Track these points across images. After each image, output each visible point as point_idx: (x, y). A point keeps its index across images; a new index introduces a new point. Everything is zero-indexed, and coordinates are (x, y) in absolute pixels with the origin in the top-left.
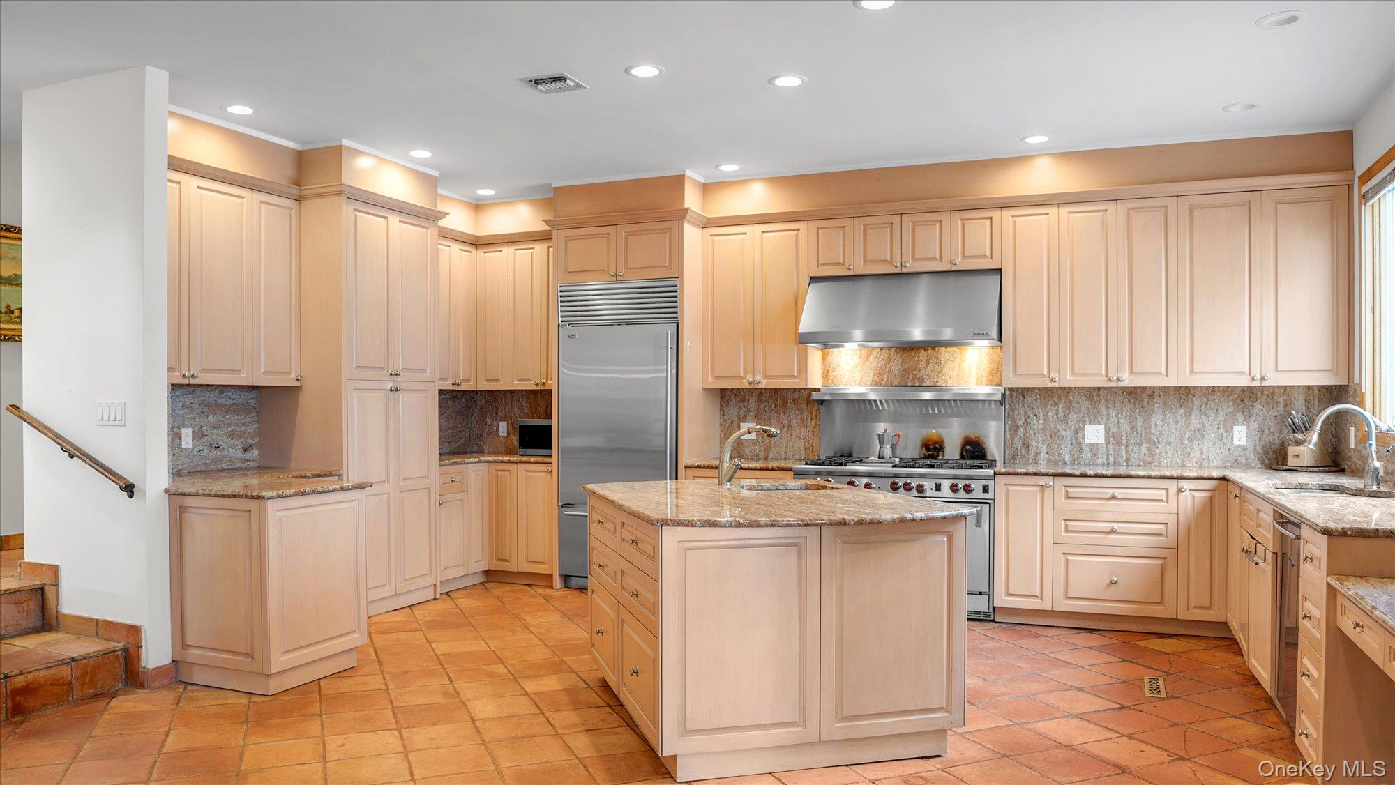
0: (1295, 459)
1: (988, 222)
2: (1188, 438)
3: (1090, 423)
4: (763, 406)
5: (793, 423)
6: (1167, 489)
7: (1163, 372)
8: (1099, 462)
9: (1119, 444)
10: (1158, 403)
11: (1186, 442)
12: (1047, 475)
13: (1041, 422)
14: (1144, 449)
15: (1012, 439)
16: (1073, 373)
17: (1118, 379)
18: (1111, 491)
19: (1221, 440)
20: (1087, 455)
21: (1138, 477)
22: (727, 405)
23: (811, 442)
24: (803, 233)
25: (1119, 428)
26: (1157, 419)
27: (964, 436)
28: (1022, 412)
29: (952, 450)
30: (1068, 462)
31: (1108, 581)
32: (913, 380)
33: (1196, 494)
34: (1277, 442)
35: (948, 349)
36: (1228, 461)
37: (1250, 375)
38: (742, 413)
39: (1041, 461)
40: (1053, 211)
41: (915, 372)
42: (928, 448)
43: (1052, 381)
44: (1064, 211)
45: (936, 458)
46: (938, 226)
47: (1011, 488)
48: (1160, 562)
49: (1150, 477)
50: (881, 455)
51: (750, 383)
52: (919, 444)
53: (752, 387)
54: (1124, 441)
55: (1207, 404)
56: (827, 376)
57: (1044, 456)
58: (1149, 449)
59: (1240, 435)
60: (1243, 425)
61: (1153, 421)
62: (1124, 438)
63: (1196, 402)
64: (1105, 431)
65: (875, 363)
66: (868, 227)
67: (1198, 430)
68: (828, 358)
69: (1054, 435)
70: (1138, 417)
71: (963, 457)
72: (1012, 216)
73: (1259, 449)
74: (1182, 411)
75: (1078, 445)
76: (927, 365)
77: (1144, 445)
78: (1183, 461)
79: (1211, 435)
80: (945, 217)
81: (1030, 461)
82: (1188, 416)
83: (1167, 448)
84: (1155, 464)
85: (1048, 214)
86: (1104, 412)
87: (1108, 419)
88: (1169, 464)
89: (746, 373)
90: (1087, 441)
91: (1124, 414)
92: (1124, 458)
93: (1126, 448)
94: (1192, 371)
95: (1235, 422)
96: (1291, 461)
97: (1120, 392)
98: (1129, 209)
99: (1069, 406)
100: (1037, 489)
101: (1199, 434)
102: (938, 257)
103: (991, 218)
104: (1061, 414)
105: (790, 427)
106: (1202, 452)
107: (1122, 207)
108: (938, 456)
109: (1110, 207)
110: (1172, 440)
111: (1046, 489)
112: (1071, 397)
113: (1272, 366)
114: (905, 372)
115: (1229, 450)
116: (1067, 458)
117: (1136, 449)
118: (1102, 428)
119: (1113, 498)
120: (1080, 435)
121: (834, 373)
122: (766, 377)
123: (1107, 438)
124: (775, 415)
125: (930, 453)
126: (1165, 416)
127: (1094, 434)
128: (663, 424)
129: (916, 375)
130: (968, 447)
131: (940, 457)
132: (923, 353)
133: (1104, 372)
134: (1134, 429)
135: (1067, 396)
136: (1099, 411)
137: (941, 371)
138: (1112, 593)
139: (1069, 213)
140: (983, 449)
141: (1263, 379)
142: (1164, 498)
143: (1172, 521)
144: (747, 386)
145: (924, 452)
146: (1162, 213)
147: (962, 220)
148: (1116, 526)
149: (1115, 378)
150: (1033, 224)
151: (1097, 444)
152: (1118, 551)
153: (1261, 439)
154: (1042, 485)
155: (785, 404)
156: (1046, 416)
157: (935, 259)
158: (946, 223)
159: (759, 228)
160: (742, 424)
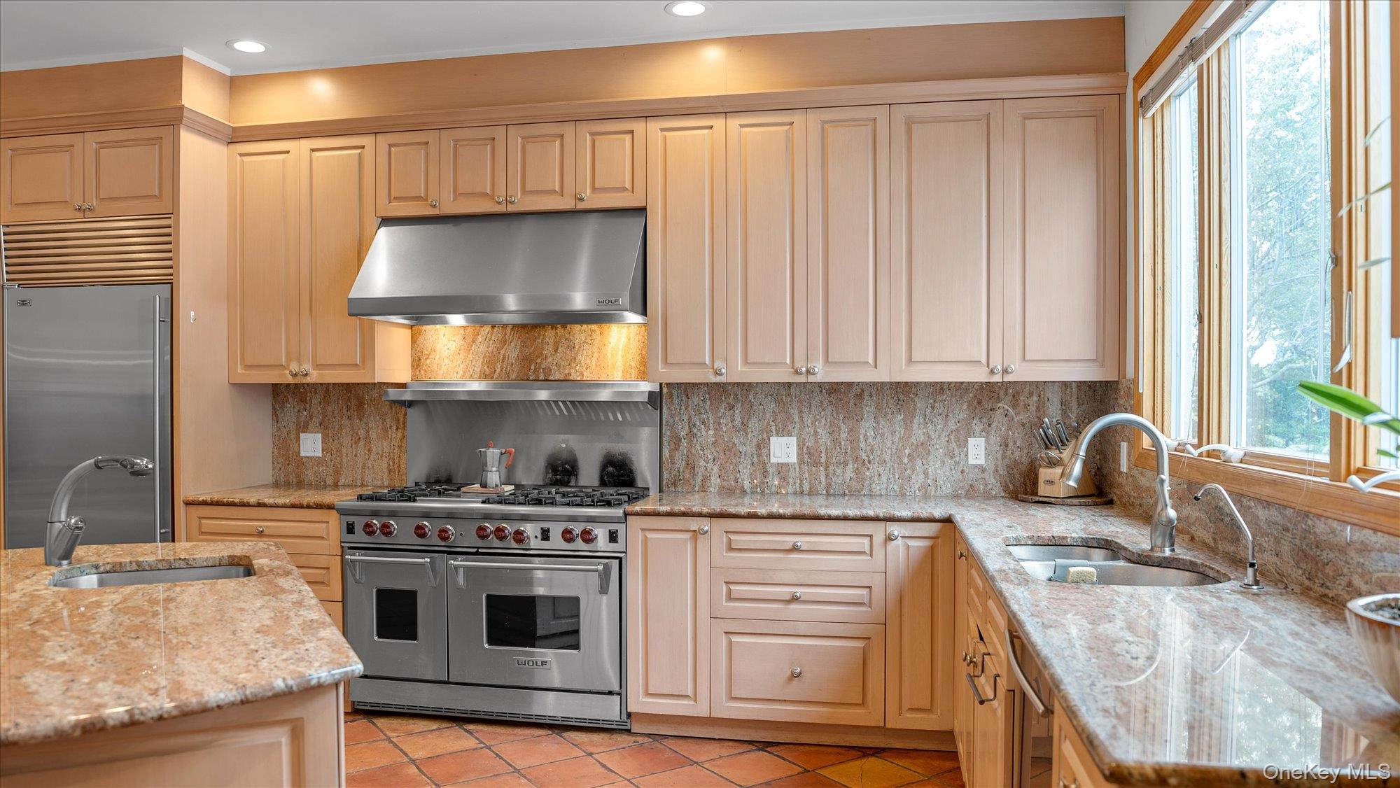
0: (1049, 487)
1: (628, 137)
2: (909, 455)
3: (777, 435)
4: (330, 409)
5: (373, 435)
6: (871, 536)
7: (871, 360)
8: (790, 489)
9: (816, 463)
10: (869, 408)
11: (906, 460)
12: (700, 515)
13: (711, 432)
14: (850, 472)
15: (672, 457)
16: (746, 362)
17: (808, 372)
18: (791, 540)
19: (952, 458)
20: (773, 480)
21: (830, 518)
22: (282, 408)
23: (397, 461)
24: (368, 153)
25: (816, 440)
26: (866, 428)
27: (604, 452)
28: (685, 418)
29: (589, 475)
30: (748, 490)
31: (789, 673)
32: (536, 371)
33: (912, 543)
34: (1025, 460)
35: (585, 327)
36: (962, 487)
37: (988, 366)
38: (303, 418)
39: (711, 489)
40: (718, 123)
41: (539, 361)
42: (555, 471)
43: (718, 373)
44: (734, 123)
45: (566, 484)
46: (557, 143)
47: (650, 535)
48: (860, 644)
49: (846, 518)
50: (483, 481)
51: (295, 375)
52: (542, 464)
53: (297, 380)
54: (823, 460)
55: (933, 407)
56: (418, 365)
57: (715, 481)
58: (857, 471)
59: (977, 451)
60: (980, 436)
61: (862, 431)
62: (823, 455)
63: (919, 405)
64: (798, 445)
65: (483, 348)
66: (461, 143)
67: (922, 444)
68: (420, 340)
69: (730, 450)
70: (842, 427)
71: (603, 483)
72: (662, 130)
73: (1002, 471)
74: (900, 417)
75: (761, 465)
76: (556, 350)
77: (850, 466)
78: (902, 488)
79: (938, 452)
80: (568, 130)
81: (697, 489)
82: (908, 423)
83: (881, 469)
84: (865, 491)
85: (711, 127)
86: (797, 419)
87: (802, 428)
88: (883, 492)
89: (289, 360)
90: (773, 460)
91: (823, 421)
92: (824, 483)
93: (827, 468)
94: (910, 360)
95: (970, 433)
96: (1043, 490)
97: (817, 390)
98: (824, 122)
99: (749, 411)
100: (687, 536)
101: (923, 449)
102: (557, 189)
103: (632, 132)
104: (738, 421)
105: (367, 440)
106: (926, 475)
107: (814, 118)
108: (569, 481)
109: (798, 118)
110: (887, 459)
111: (699, 536)
112: (751, 397)
113: (1018, 354)
114: (527, 360)
115: (962, 472)
116: (747, 484)
117: (839, 471)
118: (793, 440)
119: (795, 549)
120: (764, 451)
121: (428, 361)
122: (318, 366)
123: (800, 455)
124: (347, 422)
125: (558, 477)
126: (878, 423)
127: (783, 450)
129: (541, 363)
130: (610, 469)
131: (573, 483)
132: (550, 333)
133: (788, 361)
134: (836, 442)
135: (747, 396)
136: (789, 417)
137: (575, 359)
138: (795, 690)
139: (742, 126)
140: (631, 472)
141: (1005, 371)
142: (867, 549)
143: (877, 582)
144: (290, 380)
145: (550, 476)
146: (870, 128)
147: (592, 134)
148: (799, 591)
149: (804, 369)
150: (689, 136)
151: (787, 464)
152: (803, 628)
153: (1004, 457)
154: (695, 531)
155: (360, 406)
156: (717, 423)
157: (554, 191)
158: (569, 139)
159: (306, 144)
160: (302, 435)
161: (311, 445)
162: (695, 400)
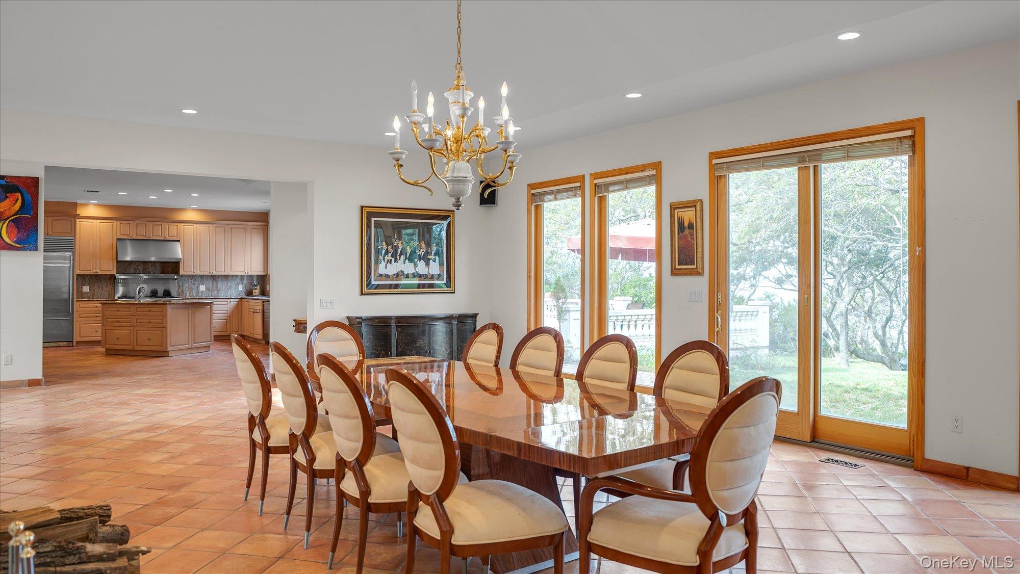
0: (255, 293)
2: (228, 288)
3: (201, 285)
4: (92, 280)
5: (104, 286)
6: (228, 302)
7: (224, 271)
10: (220, 280)
11: (227, 290)
13: (187, 285)
14: (216, 292)
15: (179, 290)
16: (200, 271)
19: (236, 288)
20: (200, 294)
21: (221, 298)
22: (78, 280)
23: (111, 292)
24: (115, 224)
25: (209, 286)
26: (219, 283)
27: (164, 289)
28: (181, 282)
29: (160, 293)
32: (147, 272)
33: (235, 302)
34: (249, 289)
36: (237, 294)
37: (244, 272)
38: (83, 283)
39: (187, 296)
40: (195, 225)
43: (194, 273)
44: (198, 225)
45: (155, 296)
46: (161, 226)
48: (226, 321)
52: (150, 292)
53: (95, 274)
54: (210, 289)
55: (232, 280)
57: (188, 294)
59: (241, 288)
60: (241, 285)
63: (229, 279)
64: (206, 287)
65: (133, 267)
66: (138, 224)
67: (230, 286)
69: (191, 288)
70: (214, 283)
71: (164, 296)
72: (183, 226)
73: (245, 291)
74: (226, 281)
75: (198, 291)
76: (152, 267)
77: (216, 290)
78: (226, 295)
79: (233, 287)
80: (163, 224)
81: (184, 296)
82: (227, 283)
83: (222, 291)
84: (219, 296)
85: (193, 226)
87: (206, 284)
88: (223, 295)
89: (94, 269)
90: (200, 290)
91: (211, 283)
93: (211, 291)
94: (231, 271)
95: (239, 284)
97: (212, 276)
99: (195, 281)
101: (230, 288)
102: (161, 236)
103: (177, 226)
104: (193, 282)
105: (102, 287)
106: (231, 292)
107: (213, 226)
109: (211, 226)
110: (223, 289)
112: (196, 278)
113: (250, 270)
114: (144, 269)
115: (238, 291)
116: (195, 295)
117: (214, 291)
118: (204, 286)
120: (198, 288)
122: (101, 270)
123: (206, 289)
124: (95, 284)
125: (153, 294)
126: (221, 283)
127: (202, 288)
128: (67, 288)
129: (148, 270)
130: (166, 293)
131: (157, 296)
133: (208, 271)
134: (213, 286)
136: (204, 282)
137: (156, 269)
140: (170, 293)
141: (248, 273)
142: (227, 304)
143: (228, 310)
144: (93, 273)
145: (151, 294)
147: (168, 225)
149: (211, 272)
150: (189, 228)
151: (203, 291)
153: (245, 288)
156: (188, 283)
158: (163, 226)
159: (98, 221)
160: (83, 287)
161: (86, 289)
162: (184, 278)
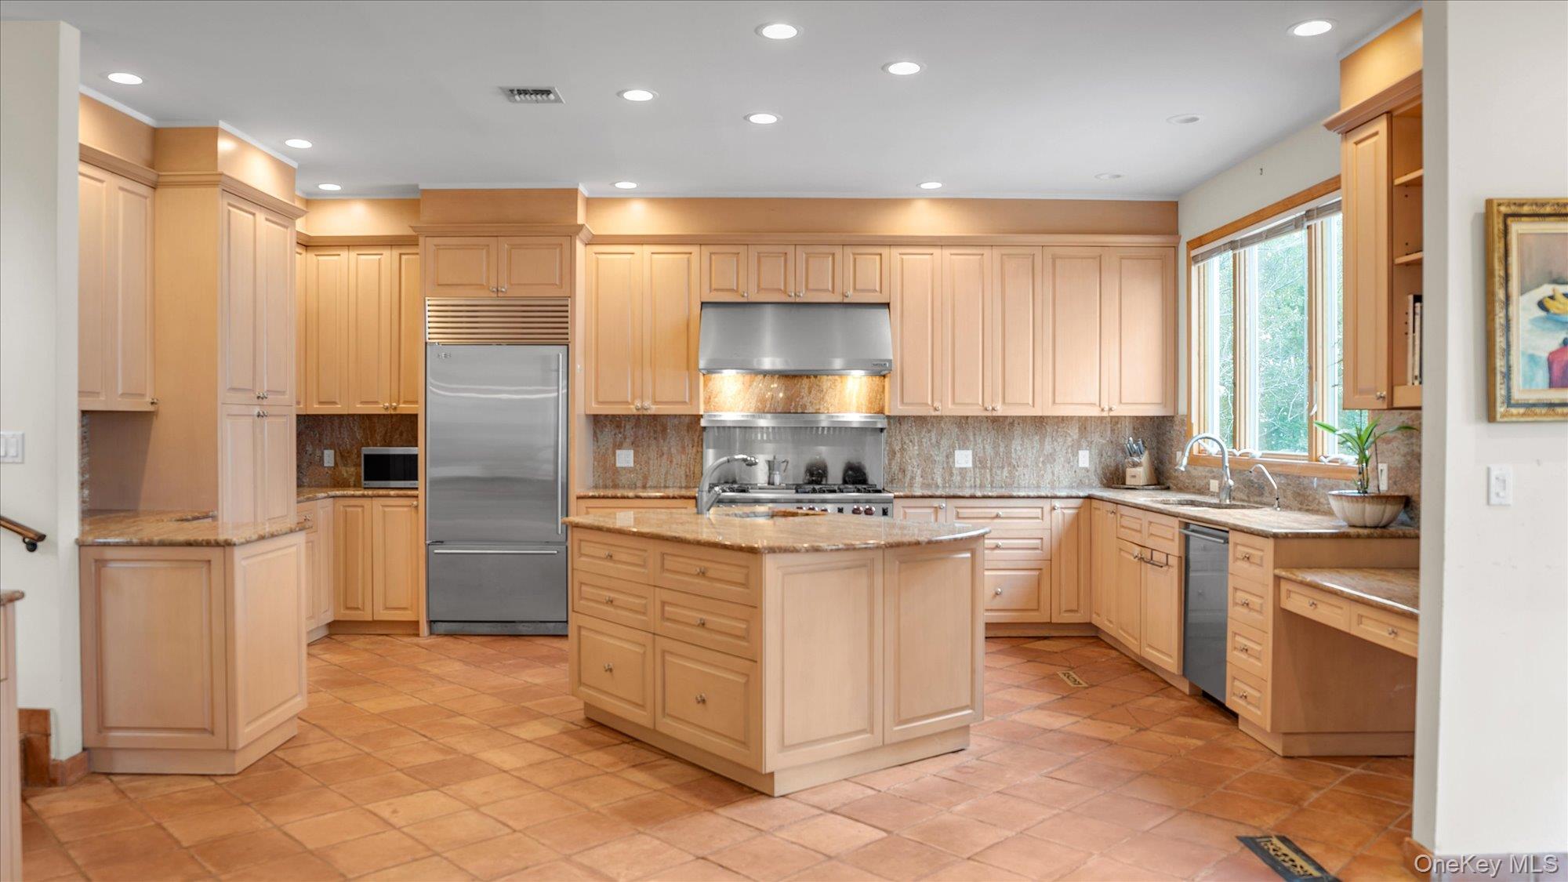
0: (1133, 479)
1: (878, 257)
2: (1043, 461)
3: (959, 449)
4: (640, 432)
5: (673, 450)
6: (1042, 508)
7: (1031, 403)
8: (968, 484)
9: (984, 467)
10: (1018, 430)
11: (1040, 465)
12: (941, 497)
13: (916, 448)
14: (1005, 473)
15: (890, 464)
16: (954, 402)
17: (993, 409)
18: (994, 512)
19: (1069, 463)
20: (957, 478)
21: (1019, 497)
22: (602, 432)
23: (692, 469)
24: (695, 258)
25: (984, 452)
26: (1016, 444)
27: (847, 461)
28: (899, 438)
29: (835, 475)
30: (941, 485)
31: (994, 592)
32: (796, 407)
33: (1066, 511)
34: (1113, 464)
35: (830, 377)
36: (1075, 482)
37: (1100, 406)
38: (618, 440)
39: (916, 485)
40: (937, 251)
41: (798, 400)
42: (812, 475)
43: (935, 409)
44: (947, 252)
45: (819, 483)
46: (830, 258)
47: (908, 510)
48: (1036, 573)
50: (771, 481)
51: (638, 410)
52: (803, 470)
53: (640, 413)
54: (989, 465)
55: (1057, 432)
56: (709, 402)
57: (918, 479)
58: (1010, 472)
59: (1084, 459)
60: (1086, 449)
61: (1013, 446)
62: (989, 462)
63: (1049, 430)
64: (973, 456)
65: (756, 391)
66: (762, 255)
67: (1051, 454)
68: (710, 384)
69: (928, 460)
70: (1001, 444)
71: (845, 482)
72: (900, 254)
73: (1099, 471)
74: (1037, 438)
75: (949, 469)
76: (810, 392)
77: (1006, 469)
78: (1038, 483)
79: (1061, 459)
80: (838, 250)
81: (906, 485)
82: (1042, 441)
83: (1025, 471)
84: (1015, 485)
85: (932, 254)
86: (972, 438)
87: (975, 445)
88: (1027, 485)
89: (634, 398)
90: (957, 465)
91: (989, 441)
92: (989, 480)
93: (991, 470)
94: (1054, 402)
95: (1080, 448)
96: (1129, 481)
97: (985, 420)
98: (1002, 255)
99: (941, 434)
100: (932, 510)
101: (1051, 458)
102: (830, 288)
103: (881, 255)
104: (934, 440)
105: (670, 455)
106: (1053, 474)
107: (996, 253)
108: (821, 481)
109: (986, 252)
110: (1029, 464)
111: (939, 510)
112: (942, 425)
113: (1117, 400)
114: (789, 399)
115: (1075, 472)
116: (939, 481)
117: (999, 472)
118: (969, 453)
119: (997, 517)
120: (951, 460)
121: (716, 399)
122: (655, 402)
123: (974, 462)
124: (654, 442)
125: (814, 478)
126: (1023, 442)
127: (963, 459)
129: (799, 401)
130: (850, 472)
131: (824, 482)
132: (805, 381)
133: (980, 403)
134: (997, 453)
135: (940, 423)
136: (967, 438)
137: (823, 398)
138: (998, 603)
139: (951, 254)
140: (865, 474)
141: (1110, 409)
142: (1040, 516)
143: (1046, 536)
144: (635, 412)
145: (808, 477)
146: (1031, 260)
147: (854, 254)
148: (1000, 542)
149: (991, 408)
150: (918, 261)
151: (965, 468)
152: (1002, 565)
153: (1100, 462)
154: (936, 507)
155: (664, 430)
156: (920, 443)
157: (828, 290)
158: (838, 257)
159: (647, 249)
160: (618, 452)
161: (625, 458)
162: (905, 427)
